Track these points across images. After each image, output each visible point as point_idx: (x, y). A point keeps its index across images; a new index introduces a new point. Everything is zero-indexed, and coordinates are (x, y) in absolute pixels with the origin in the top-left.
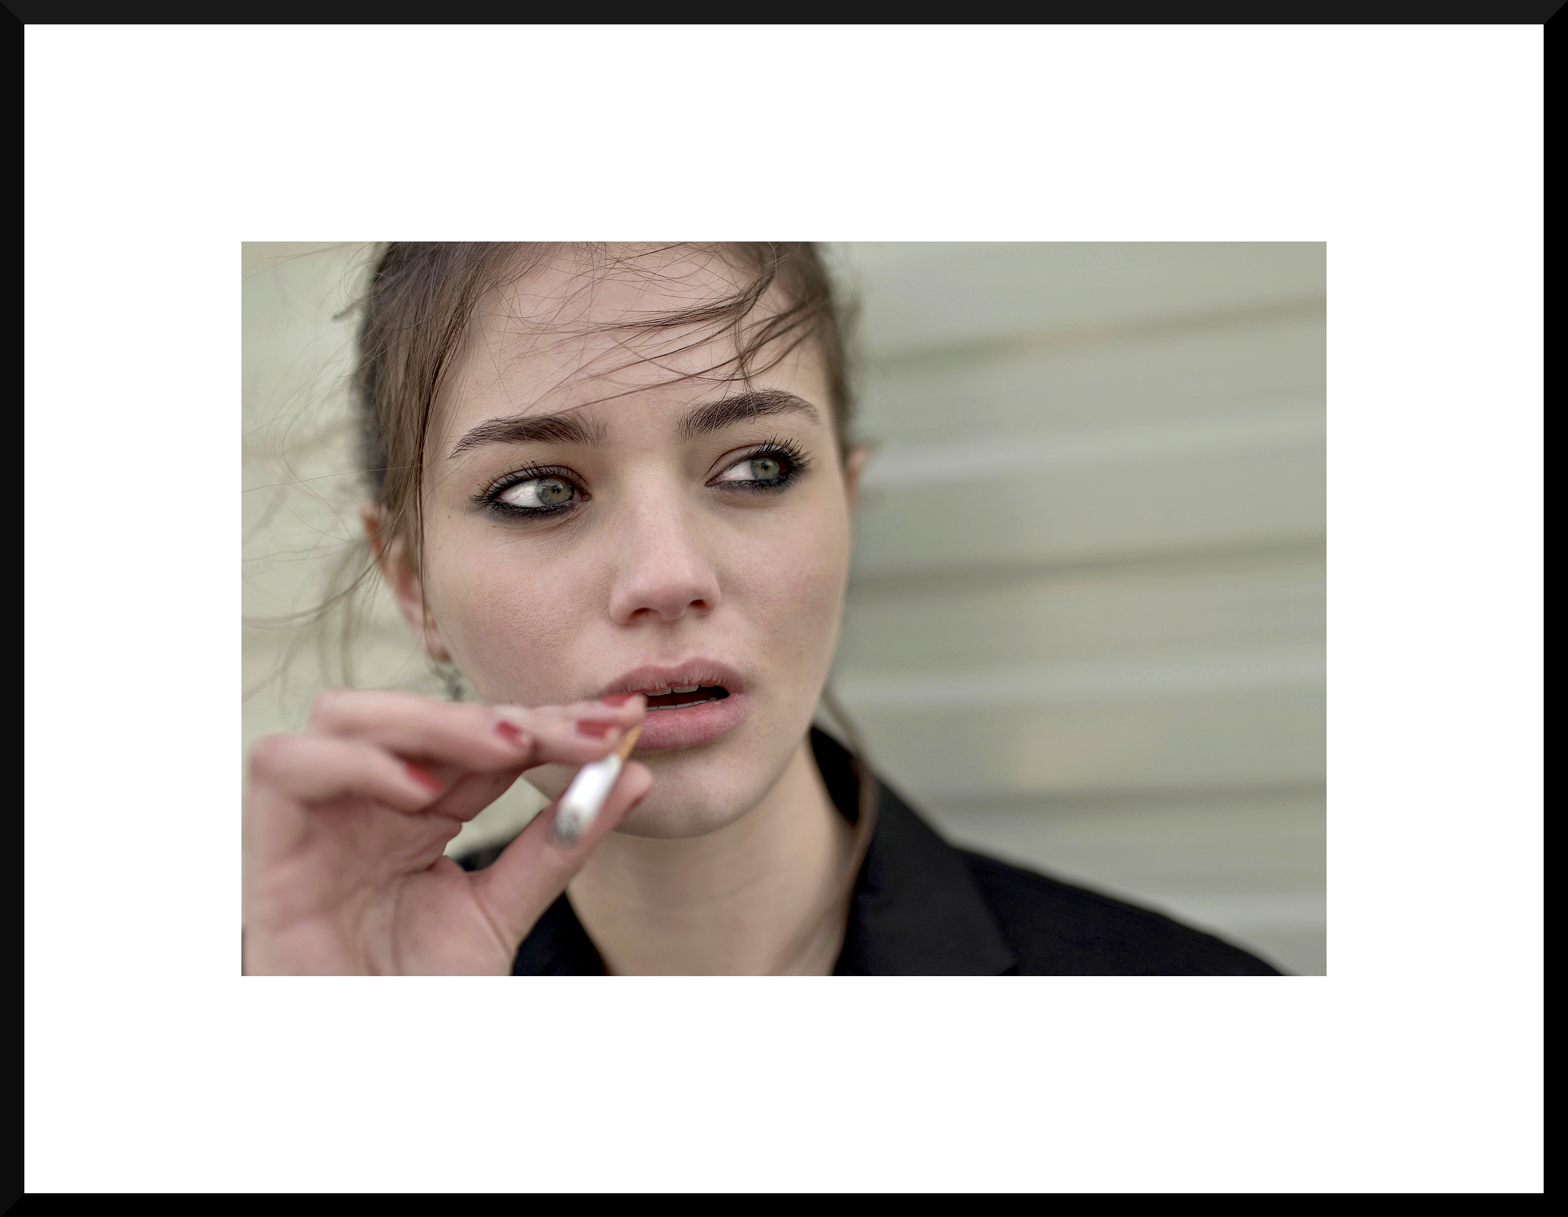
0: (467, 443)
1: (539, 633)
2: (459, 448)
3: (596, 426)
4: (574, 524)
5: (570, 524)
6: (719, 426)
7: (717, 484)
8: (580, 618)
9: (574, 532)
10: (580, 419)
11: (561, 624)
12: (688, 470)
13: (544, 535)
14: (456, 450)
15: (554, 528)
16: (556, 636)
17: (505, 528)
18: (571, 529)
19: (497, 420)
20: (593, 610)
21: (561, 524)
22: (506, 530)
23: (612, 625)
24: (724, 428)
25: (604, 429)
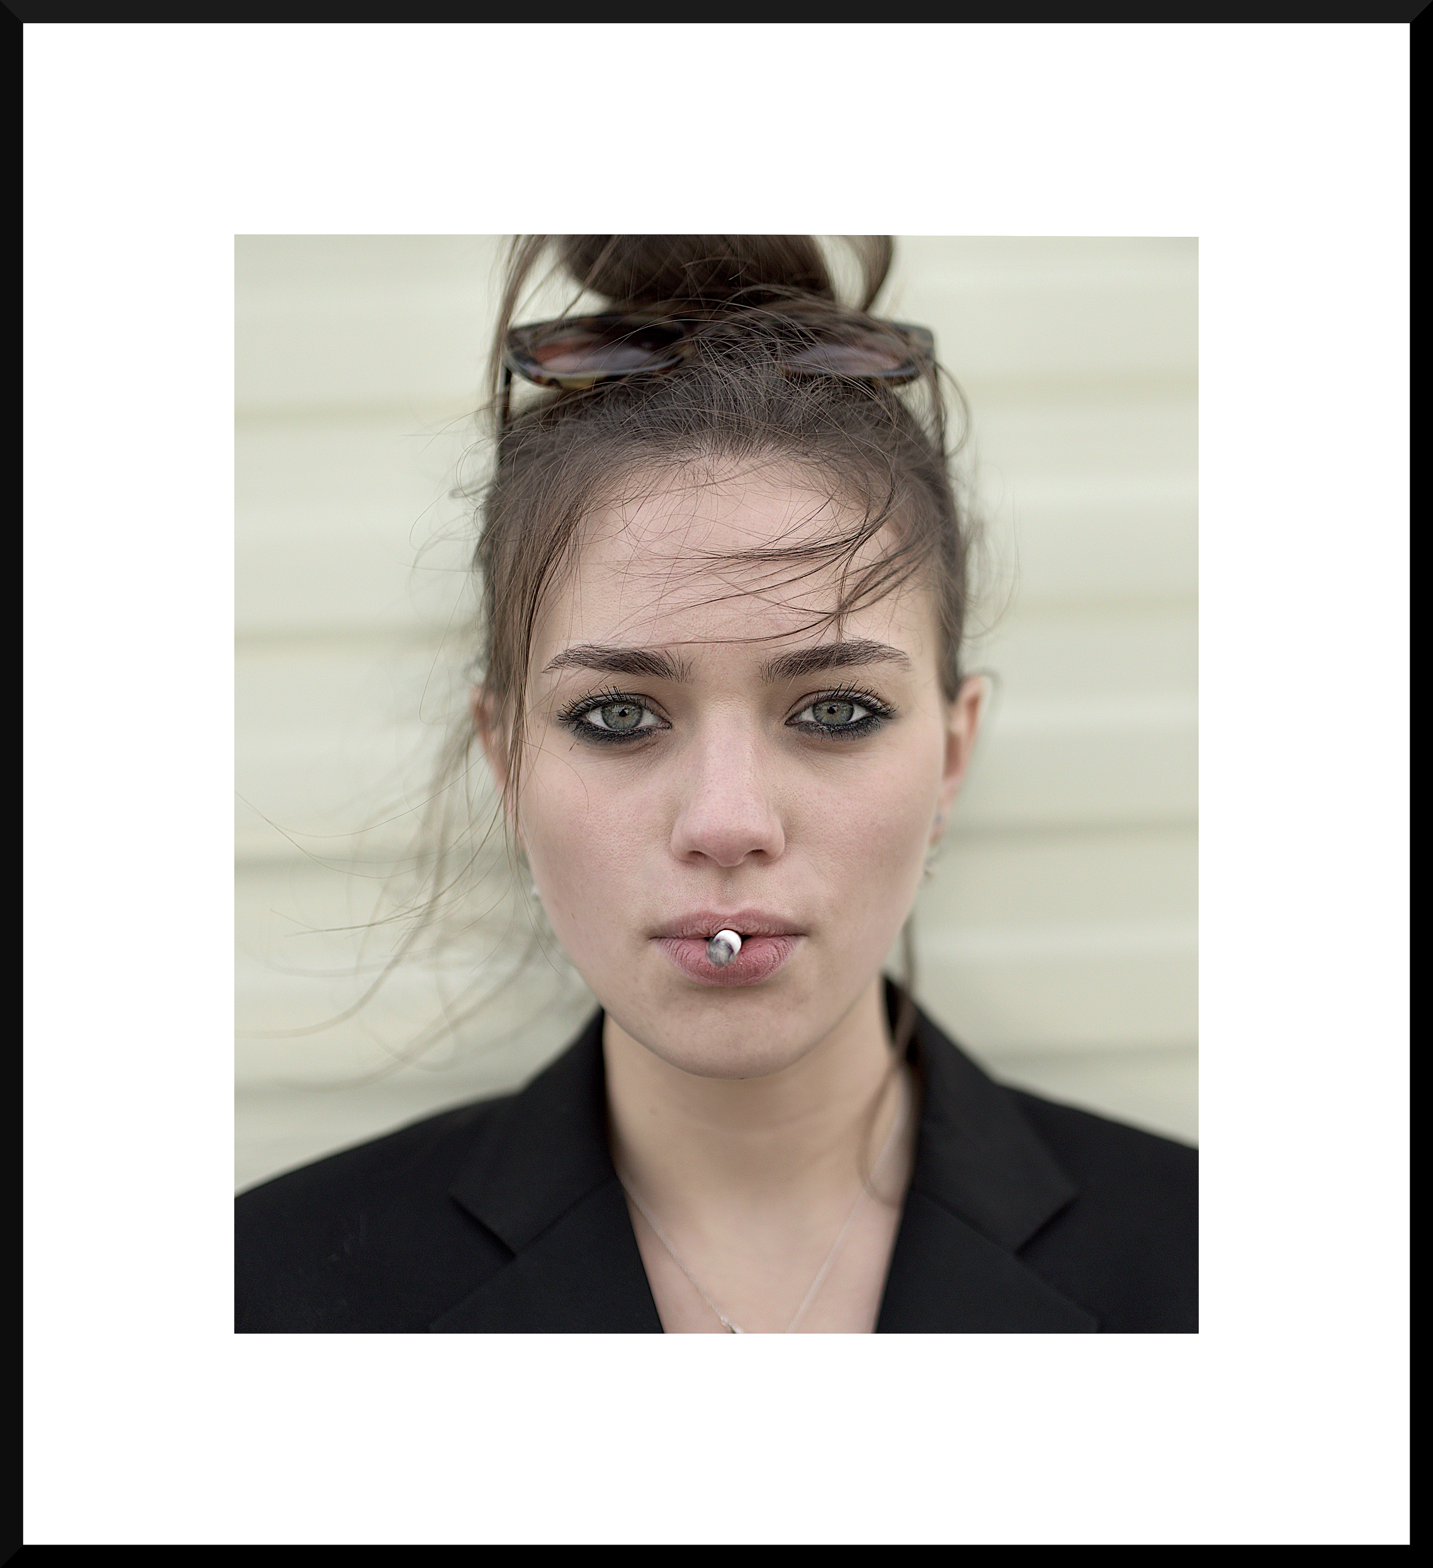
0: (559, 663)
1: (608, 857)
2: (552, 665)
3: (681, 664)
4: (653, 751)
5: (649, 750)
6: (801, 673)
7: (796, 724)
8: (646, 848)
9: (652, 759)
10: (667, 657)
11: (628, 851)
12: (767, 709)
13: (624, 758)
14: (549, 667)
15: (632, 752)
16: (622, 862)
17: (588, 747)
18: (650, 756)
19: (592, 647)
20: (659, 842)
21: (639, 748)
22: (588, 749)
23: (675, 860)
24: (806, 675)
25: (689, 667)
